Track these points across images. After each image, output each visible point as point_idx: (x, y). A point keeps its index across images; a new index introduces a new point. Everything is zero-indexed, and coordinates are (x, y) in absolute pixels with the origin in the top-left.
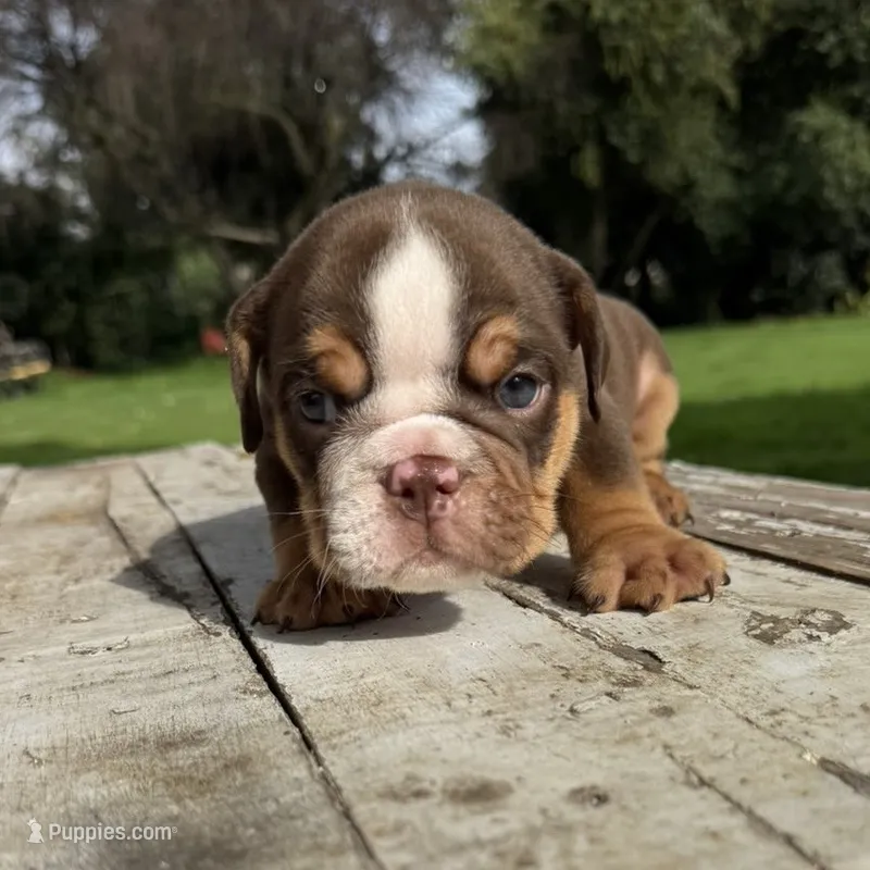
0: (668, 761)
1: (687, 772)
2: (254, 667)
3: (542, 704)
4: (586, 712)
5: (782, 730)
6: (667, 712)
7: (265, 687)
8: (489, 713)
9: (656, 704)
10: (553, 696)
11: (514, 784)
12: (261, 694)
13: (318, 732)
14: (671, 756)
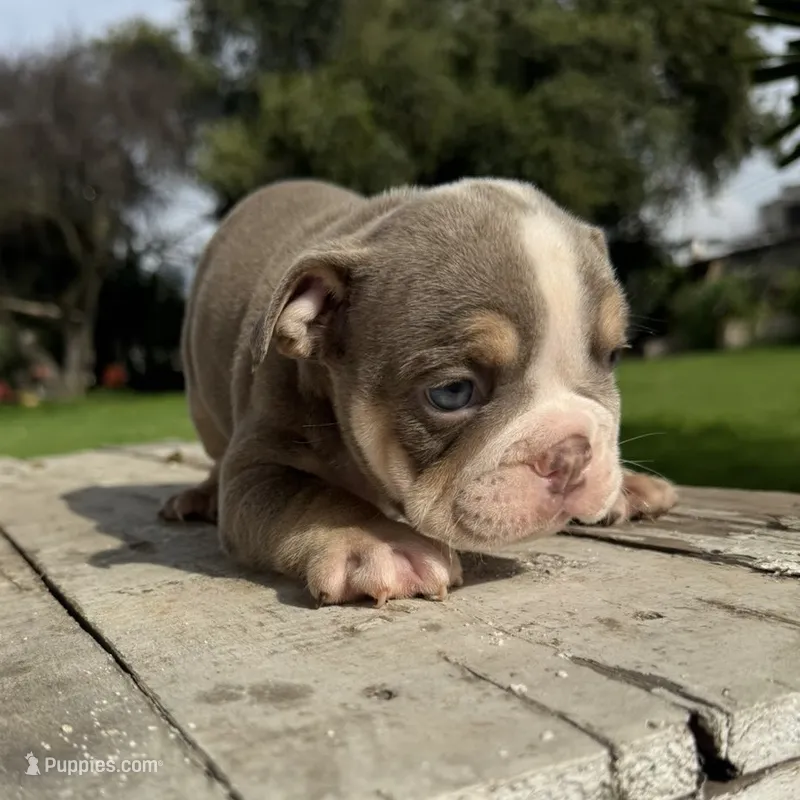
0: (444, 664)
1: (462, 670)
2: (65, 611)
3: (327, 627)
4: (366, 631)
5: (534, 638)
6: (435, 628)
7: (77, 626)
8: (281, 635)
9: (424, 623)
10: (334, 620)
11: (313, 685)
12: (75, 632)
13: (130, 655)
14: (446, 659)
